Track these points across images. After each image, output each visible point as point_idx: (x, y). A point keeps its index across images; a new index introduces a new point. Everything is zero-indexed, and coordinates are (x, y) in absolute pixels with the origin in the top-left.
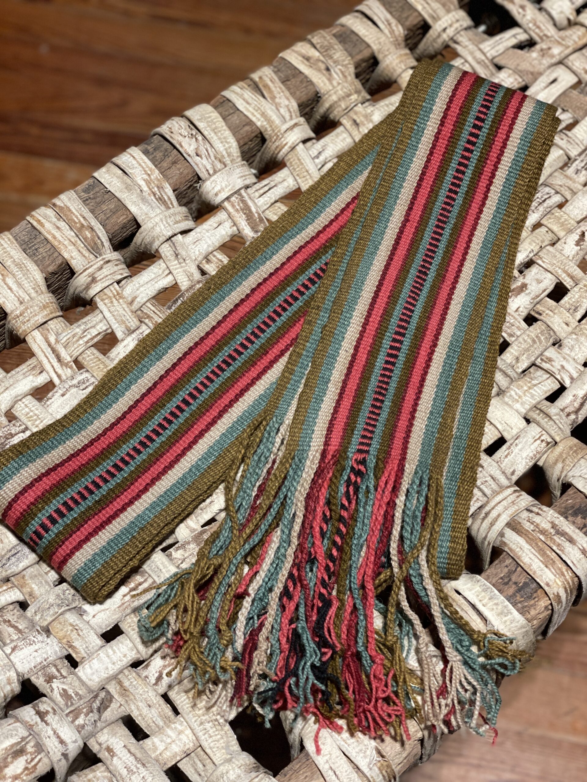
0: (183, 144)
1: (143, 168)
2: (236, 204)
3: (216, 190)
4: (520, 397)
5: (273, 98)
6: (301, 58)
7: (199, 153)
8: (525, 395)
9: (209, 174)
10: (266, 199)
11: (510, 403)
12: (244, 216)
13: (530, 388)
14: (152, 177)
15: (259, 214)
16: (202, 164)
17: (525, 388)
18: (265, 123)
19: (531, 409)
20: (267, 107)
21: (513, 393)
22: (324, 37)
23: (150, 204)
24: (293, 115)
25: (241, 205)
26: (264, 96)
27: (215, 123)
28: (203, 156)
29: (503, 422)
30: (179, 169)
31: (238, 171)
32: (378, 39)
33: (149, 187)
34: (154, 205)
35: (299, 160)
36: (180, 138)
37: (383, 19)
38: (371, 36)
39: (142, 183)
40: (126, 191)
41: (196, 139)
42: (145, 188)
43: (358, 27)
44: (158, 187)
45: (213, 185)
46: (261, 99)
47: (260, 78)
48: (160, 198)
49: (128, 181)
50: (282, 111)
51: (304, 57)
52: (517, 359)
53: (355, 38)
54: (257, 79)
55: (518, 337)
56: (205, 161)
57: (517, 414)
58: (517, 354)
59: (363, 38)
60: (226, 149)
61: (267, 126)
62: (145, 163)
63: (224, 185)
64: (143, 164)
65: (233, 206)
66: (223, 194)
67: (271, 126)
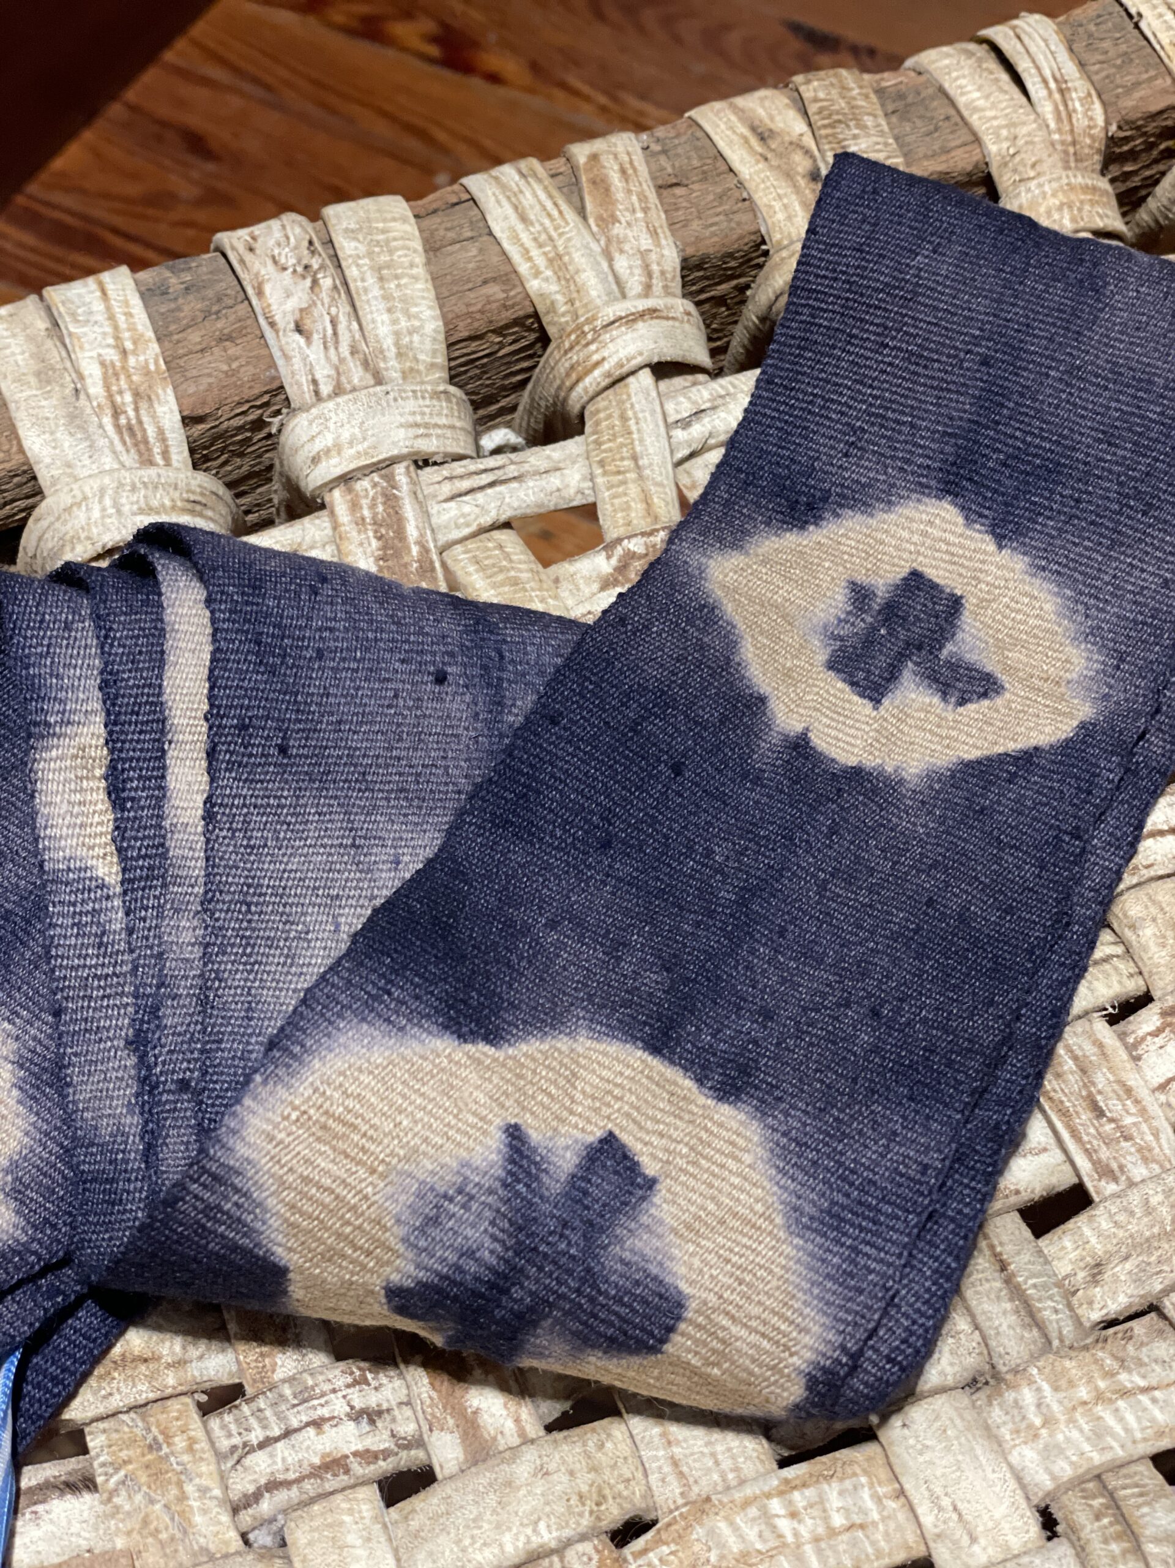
0: (267, 289)
1: (116, 328)
2: (365, 502)
3: (318, 445)
4: (1049, 1421)
5: (607, 220)
6: (744, 130)
7: (307, 324)
8: (1072, 1421)
9: (317, 393)
10: (467, 509)
11: (1005, 1433)
12: (375, 543)
13: (1099, 1397)
14: (132, 361)
15: (425, 550)
16: (305, 359)
17: (1083, 1392)
18: (554, 288)
19: (1077, 1483)
20: (576, 242)
21: (1028, 1396)
22: (844, 88)
23: (88, 438)
24: (658, 284)
25: (380, 508)
26: (582, 212)
27: (391, 252)
28: (315, 336)
29: (946, 1502)
30: (231, 359)
31: (411, 405)
32: (1012, 125)
33: (107, 388)
34: (102, 442)
35: (624, 418)
36: (267, 270)
37: (1047, 73)
38: (990, 114)
39: (93, 372)
40: (33, 380)
41: (315, 282)
42: (95, 388)
43: (963, 82)
44: (137, 395)
45: (315, 429)
46: (571, 215)
47: (594, 157)
48: (130, 428)
49: (55, 354)
50: (622, 264)
51: (753, 129)
52: (1097, 1270)
53: (941, 110)
54: (582, 160)
55: (1132, 1184)
56: (315, 352)
57: (1013, 1484)
58: (1099, 1249)
59: (966, 113)
60: (397, 334)
61: (559, 298)
62: (129, 315)
63: (346, 435)
64: (121, 319)
65: (355, 506)
66: (334, 461)
67: (571, 302)
